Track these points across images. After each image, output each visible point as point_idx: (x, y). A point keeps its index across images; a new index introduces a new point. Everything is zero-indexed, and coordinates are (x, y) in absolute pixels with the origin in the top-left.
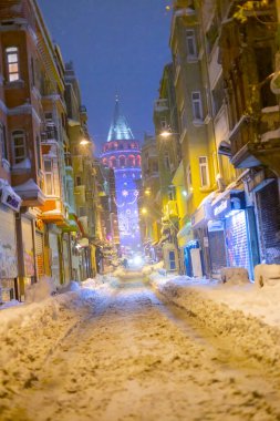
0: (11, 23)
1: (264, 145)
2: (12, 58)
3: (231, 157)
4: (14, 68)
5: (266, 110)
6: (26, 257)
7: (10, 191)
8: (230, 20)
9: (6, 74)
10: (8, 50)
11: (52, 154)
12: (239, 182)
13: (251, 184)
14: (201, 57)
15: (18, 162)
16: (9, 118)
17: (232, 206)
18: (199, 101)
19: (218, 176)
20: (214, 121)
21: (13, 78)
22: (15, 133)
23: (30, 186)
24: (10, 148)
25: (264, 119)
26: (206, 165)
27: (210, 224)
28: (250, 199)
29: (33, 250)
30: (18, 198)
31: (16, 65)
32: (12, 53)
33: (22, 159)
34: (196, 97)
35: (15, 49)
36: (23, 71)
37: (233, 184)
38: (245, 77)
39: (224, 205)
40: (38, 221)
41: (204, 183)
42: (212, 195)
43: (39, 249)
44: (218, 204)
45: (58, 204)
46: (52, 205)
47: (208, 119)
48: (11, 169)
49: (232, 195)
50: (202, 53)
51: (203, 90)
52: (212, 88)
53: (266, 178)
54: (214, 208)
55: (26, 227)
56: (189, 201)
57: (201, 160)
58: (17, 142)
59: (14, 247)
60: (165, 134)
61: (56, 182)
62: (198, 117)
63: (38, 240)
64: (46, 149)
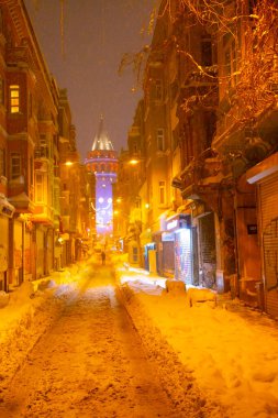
0: (15, 66)
1: (204, 187)
2: (14, 94)
3: (182, 189)
4: (15, 102)
5: (208, 160)
6: (15, 253)
7: (6, 202)
8: (187, 87)
9: (9, 107)
10: (12, 87)
11: (43, 170)
12: (187, 207)
13: (195, 213)
14: (166, 102)
15: (14, 178)
16: (9, 143)
17: (180, 225)
18: (162, 136)
19: (173, 199)
20: (173, 155)
21: (14, 110)
22: (13, 154)
23: (22, 198)
24: (9, 167)
25: (206, 167)
26: (165, 187)
27: (164, 235)
28: (195, 222)
29: (22, 246)
30: (12, 207)
31: (17, 100)
32: (15, 90)
33: (18, 176)
34: (160, 133)
35: (17, 87)
36: (23, 105)
37: (182, 207)
38: (194, 134)
39: (175, 223)
40: (28, 223)
41: (162, 201)
42: (167, 212)
43: (27, 246)
44: (171, 221)
45: (45, 209)
46: (40, 210)
47: (168, 152)
48: (8, 184)
49: (181, 217)
50: (167, 99)
51: (166, 128)
52: (173, 128)
53: (205, 211)
54: (167, 223)
55: (17, 229)
56: (150, 213)
57: (161, 184)
58: (14, 162)
59: (6, 246)
60: (134, 162)
61: (46, 191)
62: (161, 149)
63: (27, 237)
64: (39, 165)
